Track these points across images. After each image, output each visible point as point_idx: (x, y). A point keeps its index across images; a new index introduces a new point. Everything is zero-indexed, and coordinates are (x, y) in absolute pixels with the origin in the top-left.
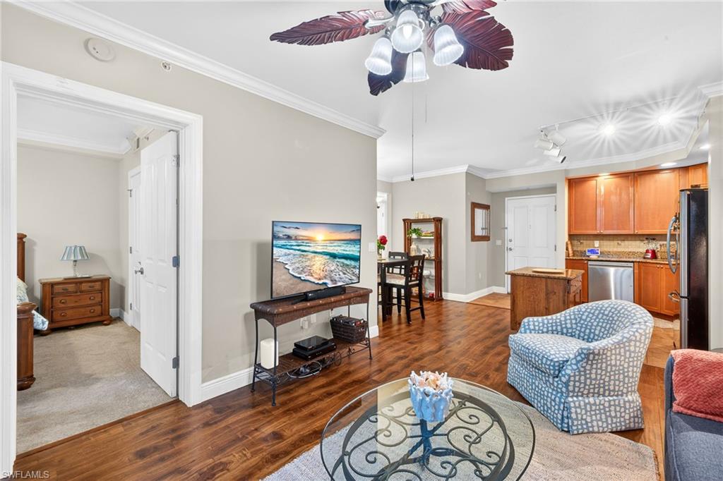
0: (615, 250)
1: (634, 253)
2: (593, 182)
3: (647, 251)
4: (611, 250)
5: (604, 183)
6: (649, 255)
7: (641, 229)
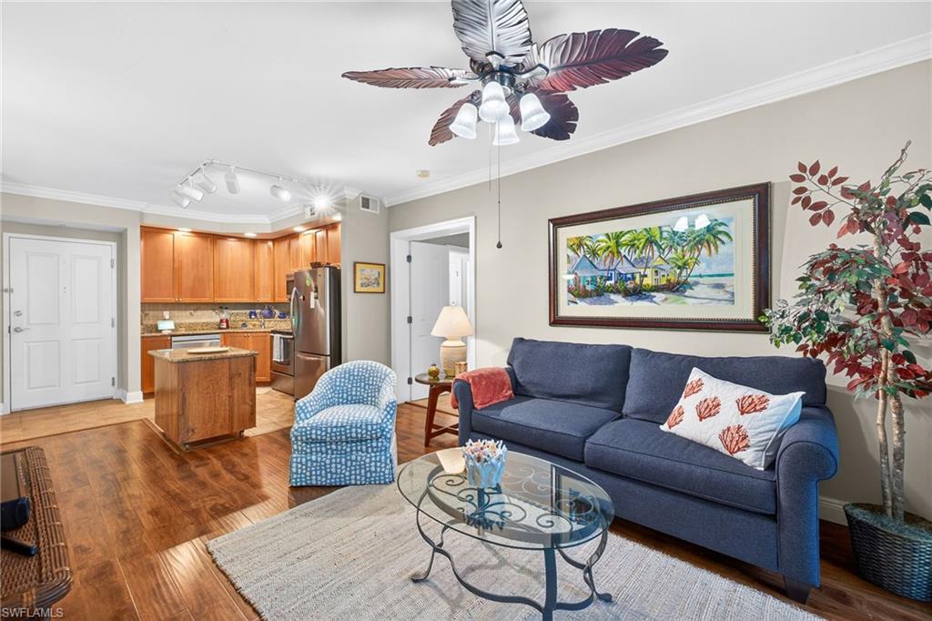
0: (188, 321)
1: (207, 324)
2: (168, 237)
3: (222, 321)
4: (183, 321)
5: (182, 239)
6: (224, 325)
7: (220, 297)
